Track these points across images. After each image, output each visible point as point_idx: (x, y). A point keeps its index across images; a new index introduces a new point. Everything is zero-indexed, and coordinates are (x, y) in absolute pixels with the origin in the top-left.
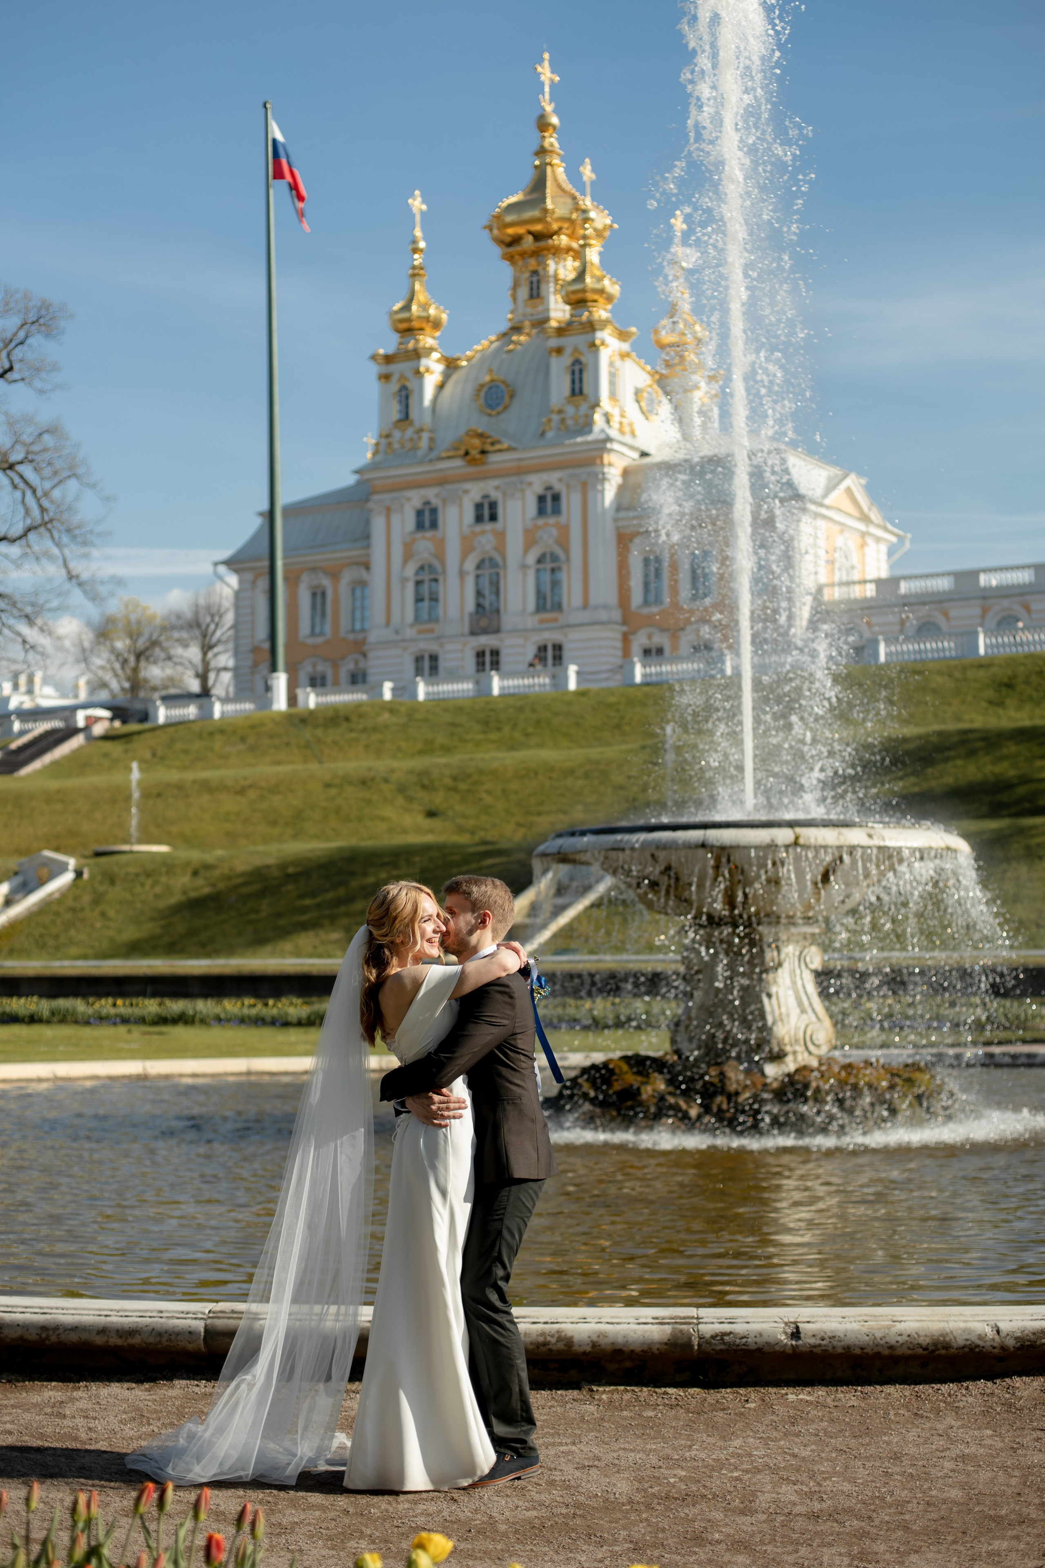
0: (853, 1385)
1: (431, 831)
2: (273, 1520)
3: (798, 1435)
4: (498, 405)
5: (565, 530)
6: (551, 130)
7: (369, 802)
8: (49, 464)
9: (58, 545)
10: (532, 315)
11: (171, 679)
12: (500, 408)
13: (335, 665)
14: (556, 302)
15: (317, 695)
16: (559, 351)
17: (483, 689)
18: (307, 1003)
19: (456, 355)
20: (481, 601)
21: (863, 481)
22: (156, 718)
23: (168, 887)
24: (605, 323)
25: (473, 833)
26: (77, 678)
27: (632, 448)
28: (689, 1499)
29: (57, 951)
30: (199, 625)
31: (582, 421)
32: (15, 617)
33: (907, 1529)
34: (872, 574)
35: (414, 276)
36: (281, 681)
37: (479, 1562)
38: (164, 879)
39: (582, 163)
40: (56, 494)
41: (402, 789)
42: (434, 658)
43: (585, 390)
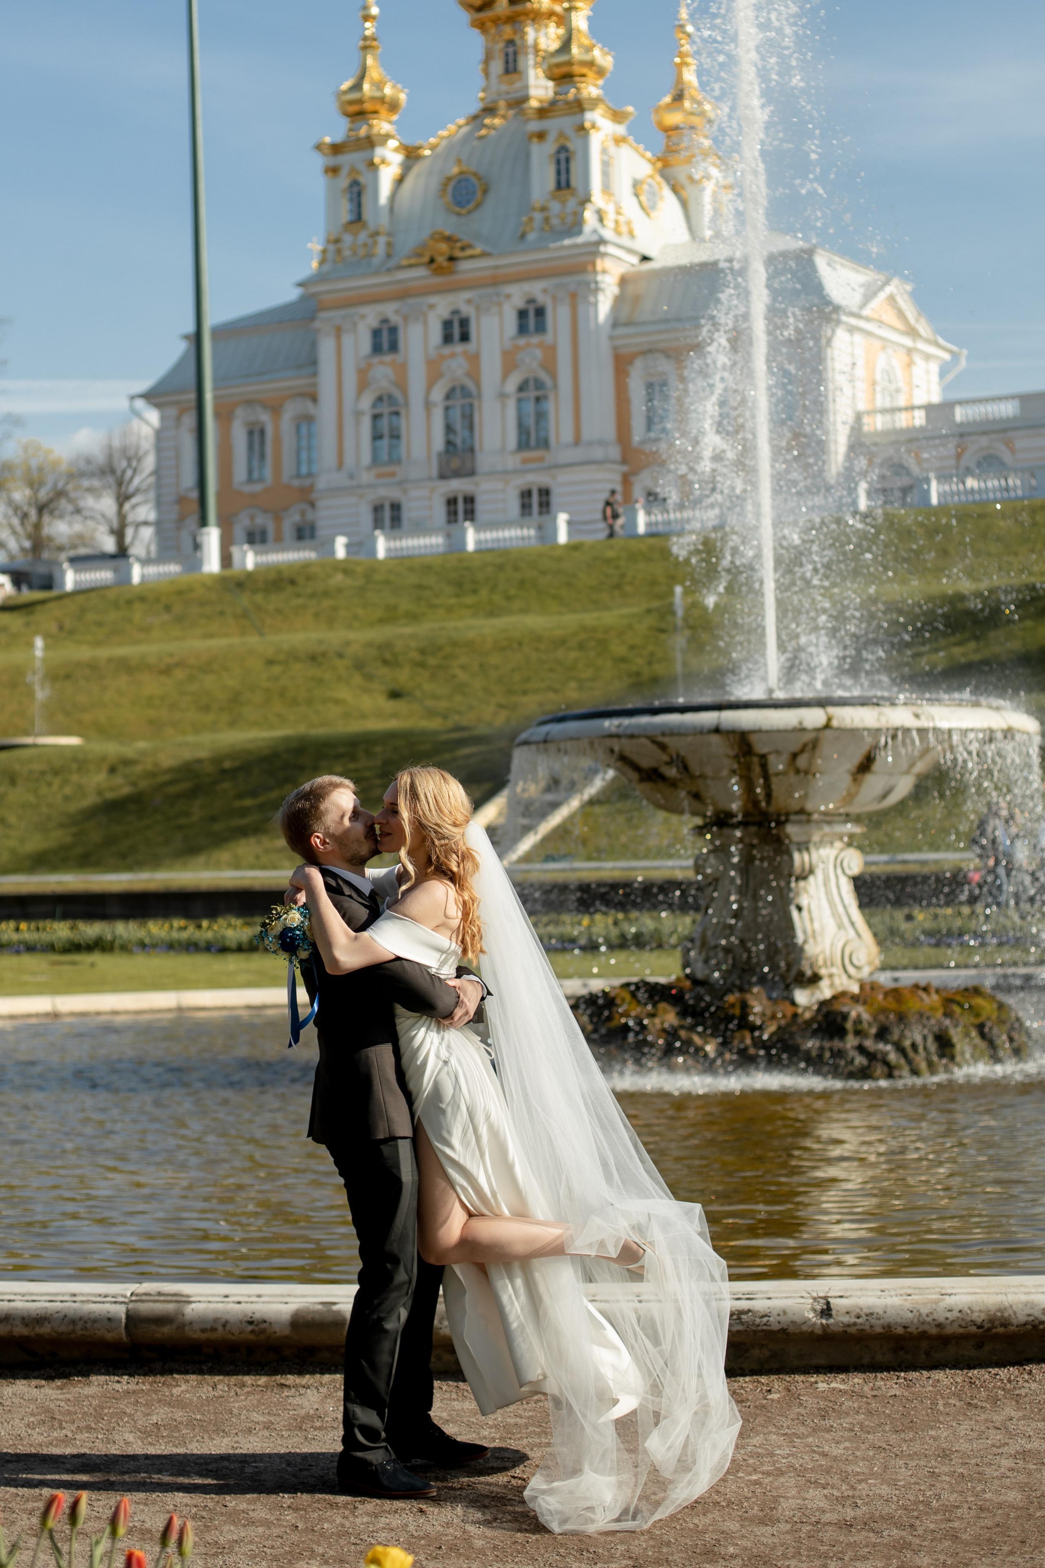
0: (895, 1370)
1: (395, 715)
2: (208, 1538)
3: (829, 1430)
4: (468, 202)
5: (551, 351)
7: (320, 681)
10: (508, 93)
11: (80, 537)
12: (471, 206)
13: (278, 519)
14: (537, 77)
15: (256, 553)
16: (541, 136)
17: (456, 544)
18: (248, 924)
19: (418, 143)
20: (452, 437)
21: (909, 288)
22: (63, 584)
23: (80, 788)
24: (595, 102)
25: (445, 717)
27: (630, 251)
28: (700, 1507)
30: (113, 471)
31: (569, 220)
33: (955, 1538)
34: (921, 399)
35: (365, 48)
36: (212, 537)
38: (75, 778)
41: (359, 665)
42: (396, 507)
43: (574, 182)
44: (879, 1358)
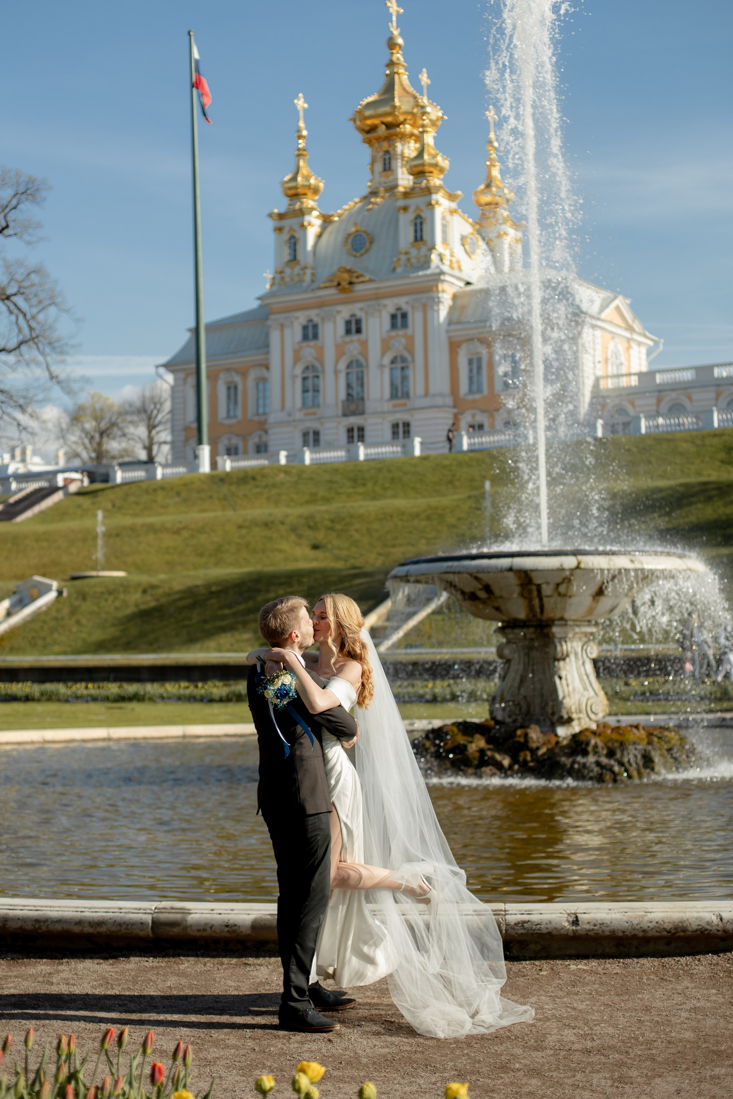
0: (617, 958)
1: (315, 559)
2: (201, 1056)
3: (577, 994)
4: (361, 249)
5: (411, 339)
6: (397, 48)
7: (270, 539)
8: (36, 295)
9: (43, 354)
10: (385, 183)
11: (125, 450)
12: (363, 251)
13: (245, 440)
14: (403, 173)
15: (232, 461)
16: (405, 209)
17: (353, 456)
18: (225, 685)
19: (330, 213)
20: (350, 391)
21: (628, 301)
22: (115, 479)
23: (125, 602)
24: (438, 189)
25: (346, 561)
26: (57, 450)
27: (459, 279)
28: (498, 1040)
29: (45, 649)
30: (145, 411)
31: (422, 260)
32: (12, 407)
33: (653, 1060)
34: (635, 369)
35: (299, 155)
36: (205, 451)
37: (347, 1085)
38: (122, 596)
39: (420, 72)
40: (41, 317)
41: (294, 529)
42: (316, 434)
43: (425, 237)
44: (607, 950)
